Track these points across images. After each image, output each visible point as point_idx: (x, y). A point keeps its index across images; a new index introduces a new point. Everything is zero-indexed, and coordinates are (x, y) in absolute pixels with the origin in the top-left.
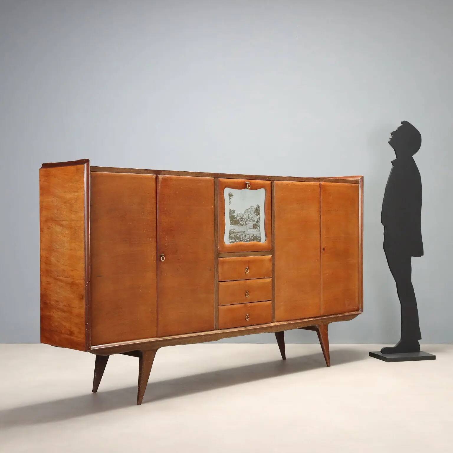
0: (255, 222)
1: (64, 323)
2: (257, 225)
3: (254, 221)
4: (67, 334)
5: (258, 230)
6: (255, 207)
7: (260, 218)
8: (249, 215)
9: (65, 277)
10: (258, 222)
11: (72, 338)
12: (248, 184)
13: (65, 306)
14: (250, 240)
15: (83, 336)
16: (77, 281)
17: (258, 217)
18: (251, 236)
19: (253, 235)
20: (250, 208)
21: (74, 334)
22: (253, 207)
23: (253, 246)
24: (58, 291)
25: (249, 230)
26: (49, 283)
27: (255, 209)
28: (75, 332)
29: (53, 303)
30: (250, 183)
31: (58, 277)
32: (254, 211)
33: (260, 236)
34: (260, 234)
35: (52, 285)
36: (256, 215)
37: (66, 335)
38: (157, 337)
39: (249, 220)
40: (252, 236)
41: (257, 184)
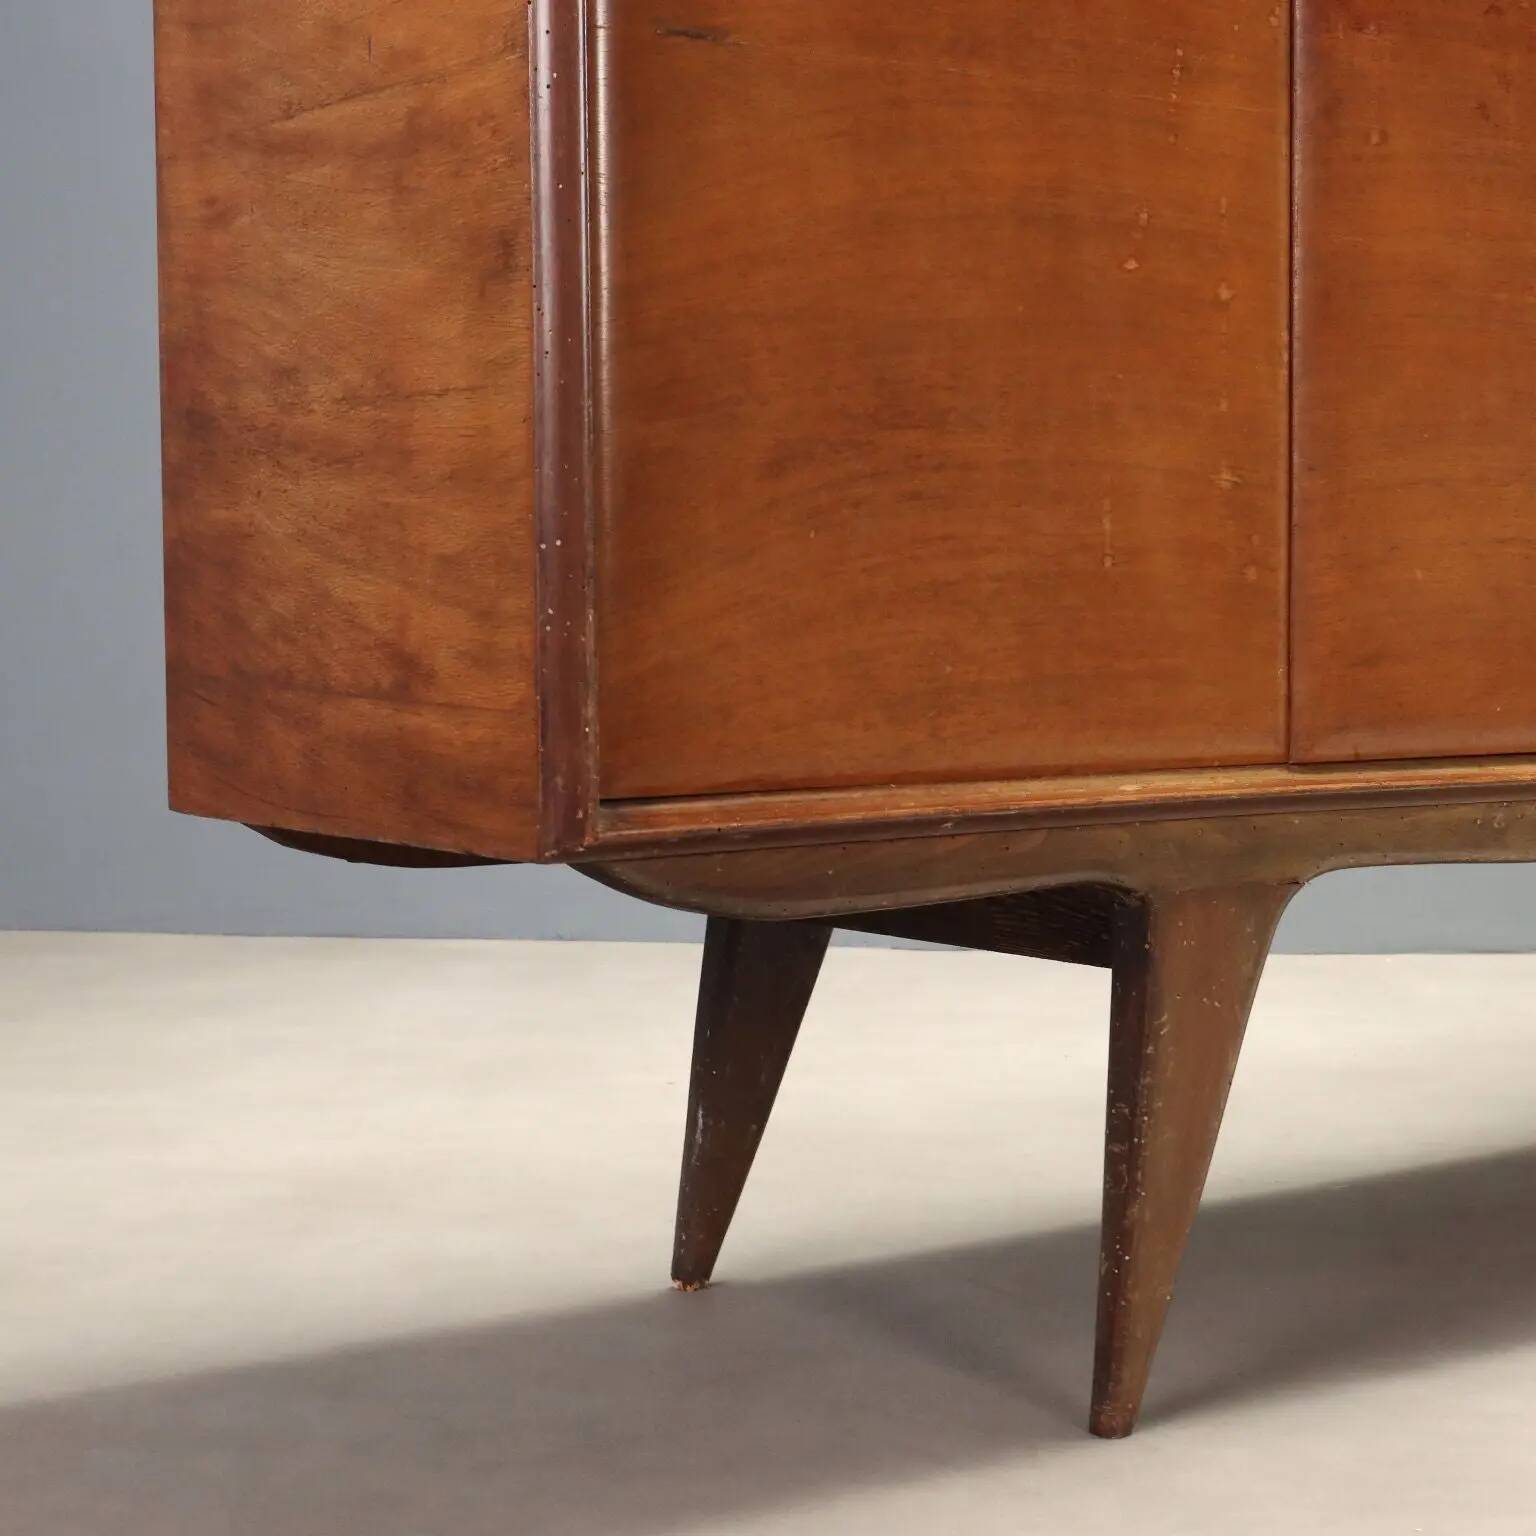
1: (342, 585)
4: (376, 694)
9: (348, 97)
11: (411, 720)
13: (351, 398)
15: (517, 689)
16: (452, 97)
21: (430, 677)
24: (293, 259)
26: (218, 214)
28: (443, 660)
29: (255, 401)
31: (290, 125)
35: (244, 220)
37: (364, 706)
38: (1284, 762)
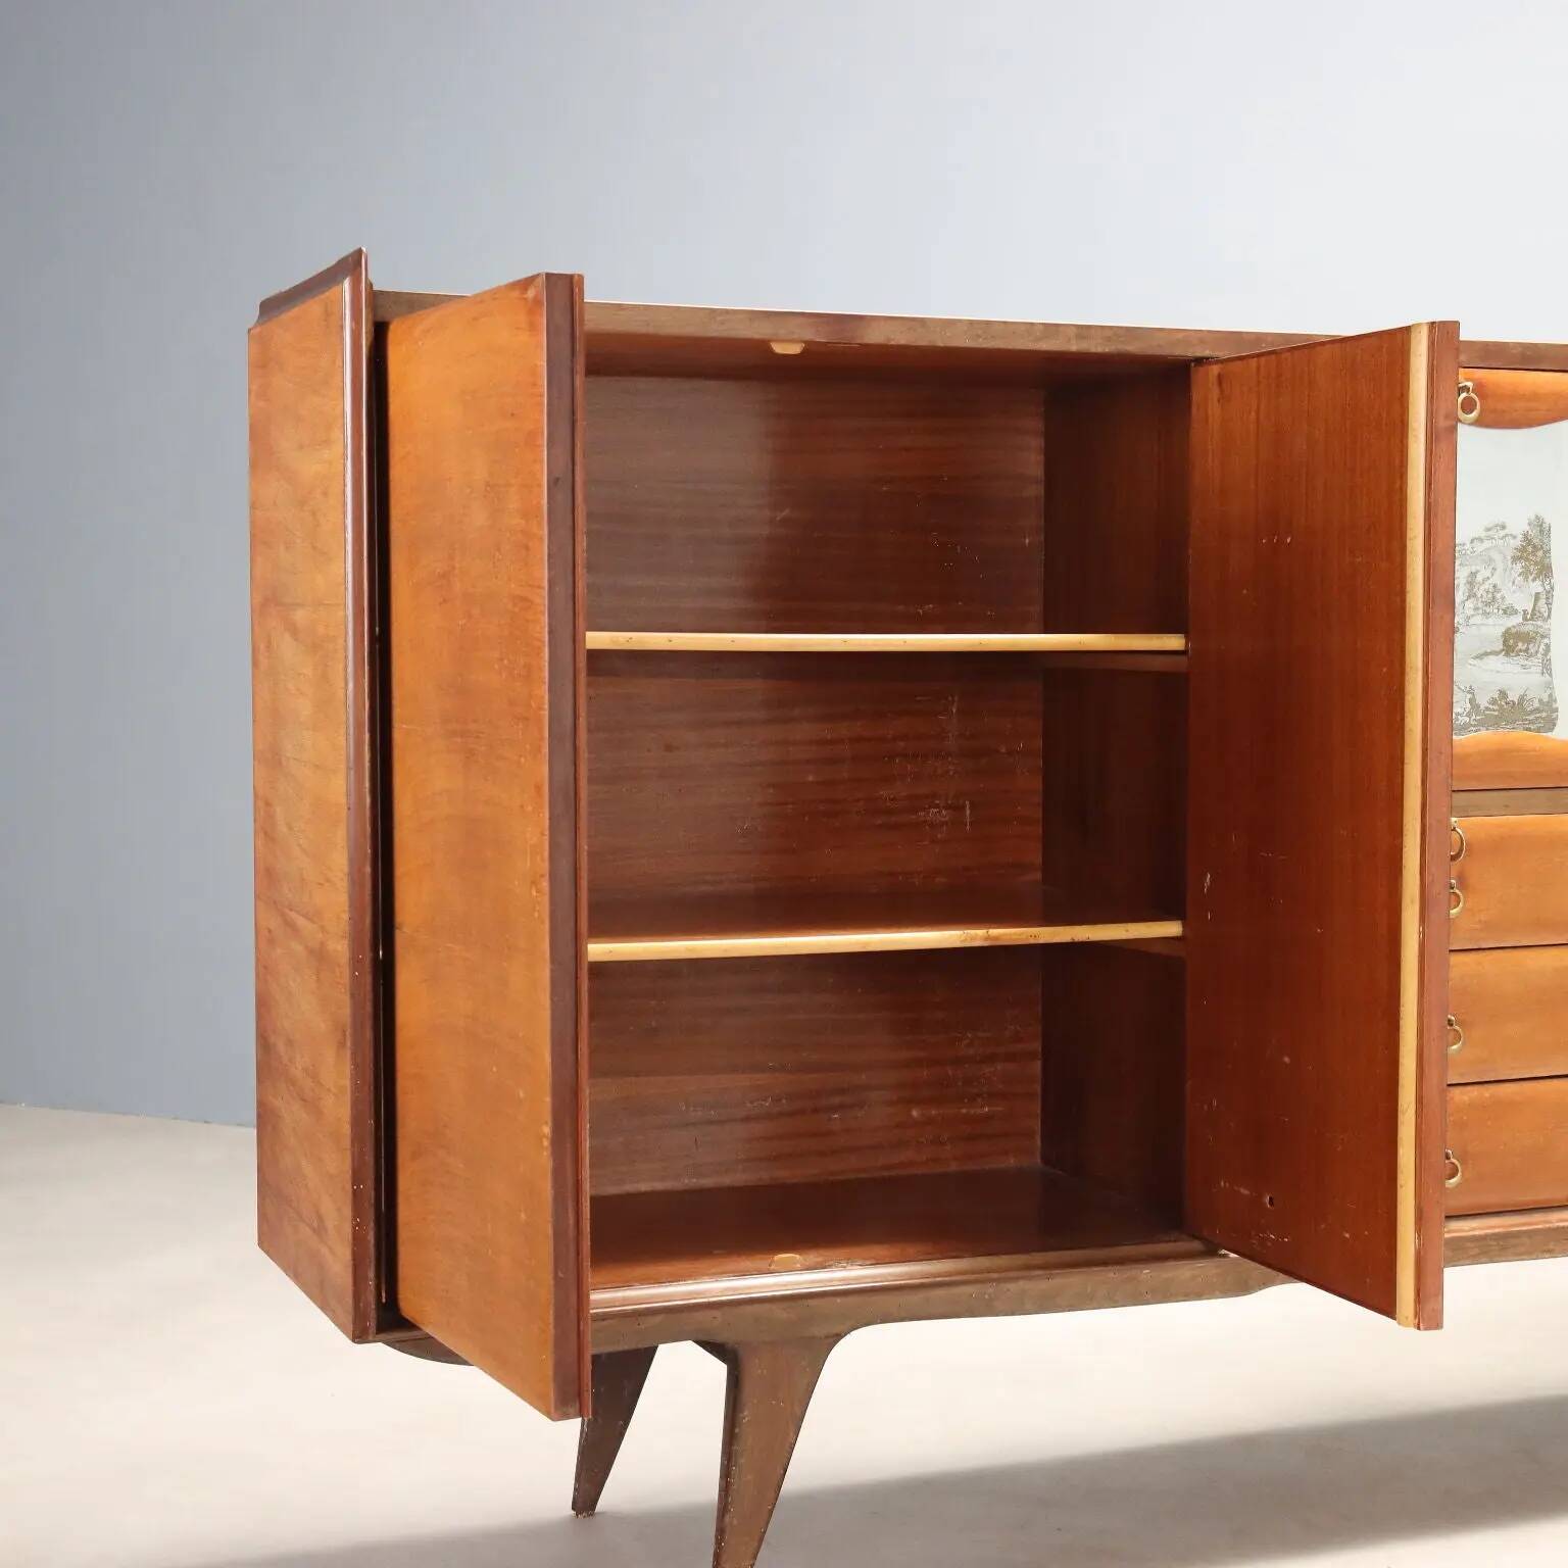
0: (1519, 619)
2: (1528, 638)
3: (1509, 611)
5: (1536, 661)
6: (1519, 526)
7: (1549, 594)
8: (1473, 575)
10: (1534, 615)
12: (1464, 395)
14: (1482, 724)
16: (331, 946)
17: (1536, 586)
18: (1483, 702)
19: (1503, 694)
20: (1483, 534)
21: (326, 1231)
22: (1503, 527)
23: (1501, 754)
25: (1471, 661)
27: (1518, 543)
28: (330, 1224)
30: (1480, 388)
32: (1509, 554)
33: (1552, 699)
34: (1549, 686)
36: (1525, 574)
39: (1476, 609)
40: (1494, 702)
41: (1535, 396)
